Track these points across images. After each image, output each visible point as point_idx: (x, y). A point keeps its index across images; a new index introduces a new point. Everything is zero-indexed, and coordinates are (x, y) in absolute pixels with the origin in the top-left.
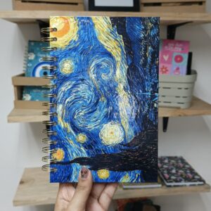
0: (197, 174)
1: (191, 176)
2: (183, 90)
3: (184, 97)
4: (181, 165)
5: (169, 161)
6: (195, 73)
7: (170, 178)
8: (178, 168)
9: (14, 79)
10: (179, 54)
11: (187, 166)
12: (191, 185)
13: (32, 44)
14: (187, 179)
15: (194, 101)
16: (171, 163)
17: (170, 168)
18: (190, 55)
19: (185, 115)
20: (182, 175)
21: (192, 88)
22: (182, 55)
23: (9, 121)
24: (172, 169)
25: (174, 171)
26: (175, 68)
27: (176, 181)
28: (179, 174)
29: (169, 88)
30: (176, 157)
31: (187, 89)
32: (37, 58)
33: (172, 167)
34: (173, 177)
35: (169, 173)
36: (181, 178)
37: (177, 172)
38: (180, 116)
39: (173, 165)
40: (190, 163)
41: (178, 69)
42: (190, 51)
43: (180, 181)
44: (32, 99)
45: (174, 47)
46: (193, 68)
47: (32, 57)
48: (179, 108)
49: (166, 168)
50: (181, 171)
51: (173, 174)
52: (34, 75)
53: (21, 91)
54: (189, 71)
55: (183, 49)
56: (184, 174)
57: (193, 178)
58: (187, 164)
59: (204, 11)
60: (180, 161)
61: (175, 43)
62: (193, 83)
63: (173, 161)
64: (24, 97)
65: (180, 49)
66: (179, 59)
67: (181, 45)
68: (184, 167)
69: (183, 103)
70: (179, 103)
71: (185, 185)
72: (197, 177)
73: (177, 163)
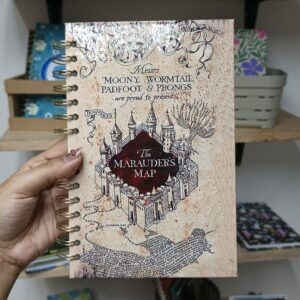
0: (291, 230)
1: (283, 233)
2: (266, 99)
3: (267, 111)
4: (267, 216)
5: (248, 211)
7: (252, 238)
8: (262, 221)
9: (7, 83)
11: (275, 218)
12: (284, 248)
14: (279, 239)
15: (281, 117)
16: (251, 214)
17: (250, 222)
20: (269, 233)
21: (279, 96)
24: (253, 223)
25: (257, 226)
27: (263, 242)
28: (265, 230)
29: (245, 97)
30: (256, 204)
31: (272, 97)
32: (49, 48)
33: (253, 219)
34: (257, 236)
35: (250, 230)
36: (269, 237)
37: (262, 227)
39: (254, 216)
43: (269, 242)
47: (42, 46)
48: (259, 127)
49: (244, 222)
50: (267, 226)
51: (257, 231)
56: (273, 230)
57: (287, 237)
58: (274, 214)
60: (263, 210)
62: (280, 88)
63: (253, 211)
64: (27, 108)
68: (271, 219)
69: (265, 120)
70: (259, 120)
71: (276, 248)
72: (292, 235)
73: (260, 213)
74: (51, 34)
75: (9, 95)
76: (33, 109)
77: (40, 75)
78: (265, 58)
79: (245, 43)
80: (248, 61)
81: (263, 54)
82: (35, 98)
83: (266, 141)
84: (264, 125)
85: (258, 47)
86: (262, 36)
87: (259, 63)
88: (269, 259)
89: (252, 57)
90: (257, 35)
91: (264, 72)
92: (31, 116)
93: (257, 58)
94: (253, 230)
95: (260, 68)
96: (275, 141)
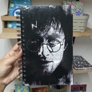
0: (89, 64)
1: (87, 65)
2: (83, 23)
3: (83, 27)
4: (82, 60)
5: (76, 58)
7: (77, 66)
8: (80, 61)
9: (2, 17)
11: (84, 60)
12: (87, 69)
14: (85, 66)
15: (87, 29)
16: (77, 59)
17: (77, 61)
20: (83, 65)
21: (87, 22)
24: (78, 62)
25: (79, 63)
27: (81, 67)
30: (78, 56)
31: (84, 23)
32: (15, 6)
34: (79, 66)
35: (77, 64)
36: (82, 66)
37: (80, 63)
39: (78, 60)
40: (85, 59)
43: (82, 67)
47: (13, 6)
48: (80, 32)
49: (75, 61)
50: (82, 63)
51: (79, 64)
56: (84, 64)
57: (88, 66)
58: (84, 59)
62: (87, 20)
63: (77, 58)
68: (83, 61)
69: (82, 30)
71: (85, 69)
72: (89, 65)
73: (80, 59)
74: (16, 2)
75: (2, 21)
76: (10, 26)
77: (12, 15)
78: (83, 10)
79: (77, 6)
80: (77, 11)
81: (82, 9)
82: (11, 22)
83: (83, 36)
84: (82, 31)
85: (80, 7)
86: (82, 3)
87: (81, 12)
88: (82, 72)
89: (79, 10)
90: (80, 3)
91: (82, 15)
92: (10, 28)
93: (80, 10)
94: (78, 64)
95: (81, 14)
96: (85, 36)
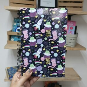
2: (72, 40)
3: (73, 43)
6: (78, 34)
9: (8, 32)
10: (72, 26)
13: (16, 19)
15: (77, 45)
18: (76, 27)
19: (73, 50)
22: (73, 27)
23: (5, 48)
26: (70, 32)
29: (67, 39)
31: (74, 40)
32: (17, 24)
38: (71, 50)
41: (71, 32)
42: (76, 25)
44: (14, 40)
45: (70, 23)
46: (77, 32)
47: (15, 24)
48: (70, 47)
52: (15, 31)
53: (10, 37)
54: (75, 33)
55: (73, 24)
59: (82, 10)
61: (71, 22)
62: (76, 38)
64: (11, 39)
65: (72, 25)
66: (72, 28)
67: (73, 23)
69: (72, 45)
70: (71, 45)
75: (8, 35)
